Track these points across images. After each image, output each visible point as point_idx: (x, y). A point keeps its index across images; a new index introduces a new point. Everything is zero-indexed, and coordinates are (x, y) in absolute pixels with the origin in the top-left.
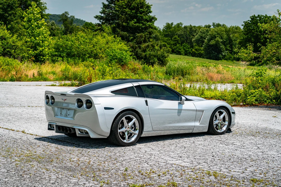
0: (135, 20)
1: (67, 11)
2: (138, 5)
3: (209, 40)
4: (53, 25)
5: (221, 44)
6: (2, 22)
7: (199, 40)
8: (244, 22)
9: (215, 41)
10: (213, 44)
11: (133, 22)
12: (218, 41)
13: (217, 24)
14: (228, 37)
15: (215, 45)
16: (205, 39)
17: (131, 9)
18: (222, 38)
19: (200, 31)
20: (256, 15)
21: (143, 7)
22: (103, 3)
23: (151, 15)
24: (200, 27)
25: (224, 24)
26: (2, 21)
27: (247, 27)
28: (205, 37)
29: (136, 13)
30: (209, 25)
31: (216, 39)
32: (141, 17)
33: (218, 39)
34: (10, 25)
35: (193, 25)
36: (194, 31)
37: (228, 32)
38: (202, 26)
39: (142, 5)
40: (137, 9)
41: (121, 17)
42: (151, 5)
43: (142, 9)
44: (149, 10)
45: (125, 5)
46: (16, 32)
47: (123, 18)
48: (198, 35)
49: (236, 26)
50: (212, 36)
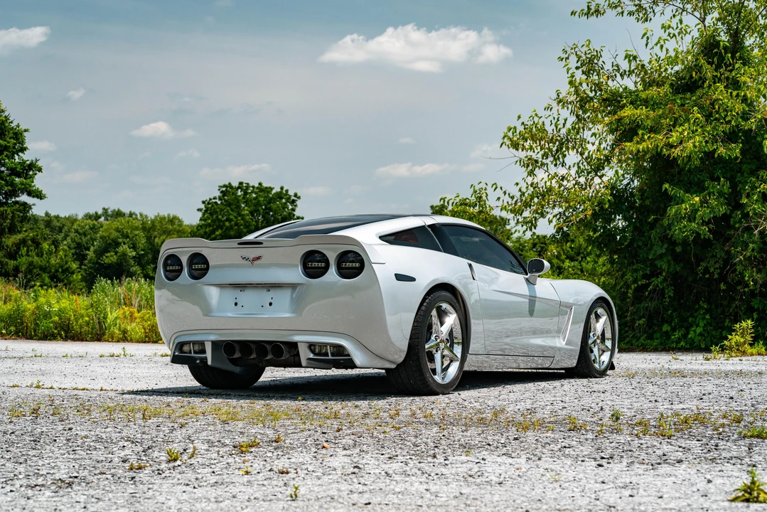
3: (101, 252)
5: (132, 262)
8: (204, 202)
9: (116, 254)
10: (110, 262)
12: (124, 254)
13: (114, 210)
14: (151, 243)
15: (117, 264)
16: (88, 249)
18: (134, 247)
19: (75, 229)
20: (235, 184)
21: (5, 135)
23: (27, 157)
24: (72, 220)
25: (132, 212)
27: (211, 214)
28: (87, 244)
30: (96, 213)
31: (120, 249)
33: (124, 248)
35: (53, 213)
36: (57, 228)
37: (149, 232)
38: (76, 215)
39: (1, 128)
42: (26, 131)
43: (2, 140)
44: (19, 143)
48: (69, 239)
49: (169, 215)
50: (107, 241)
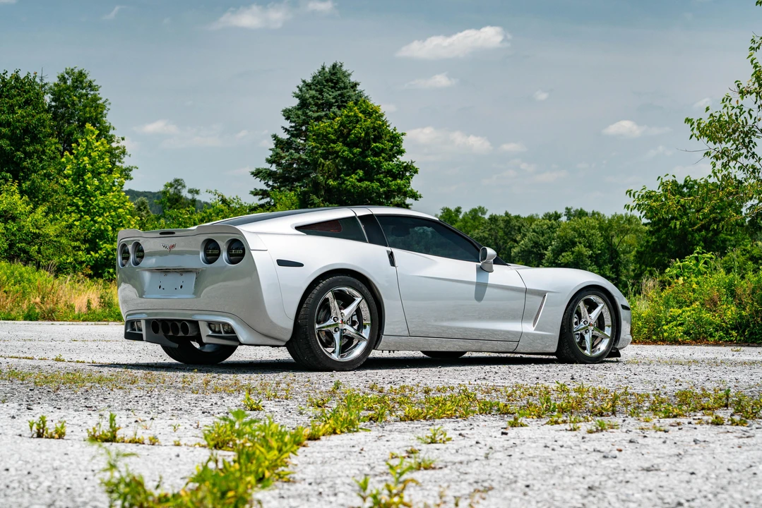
0: (361, 173)
1: (179, 178)
2: (367, 134)
3: (558, 252)
4: (142, 208)
5: (589, 262)
6: (8, 174)
7: (530, 252)
9: (572, 254)
10: (566, 261)
11: (356, 179)
12: (580, 254)
13: (577, 210)
14: (608, 242)
15: (574, 264)
16: (546, 249)
17: (351, 145)
18: (590, 247)
19: (532, 229)
21: (381, 138)
22: (275, 137)
23: (403, 159)
24: (531, 219)
25: (595, 211)
26: (7, 172)
28: (545, 243)
29: (363, 154)
30: (556, 213)
31: (577, 248)
32: (376, 163)
33: (580, 248)
34: (28, 183)
35: (513, 214)
36: (516, 228)
37: (606, 231)
38: (537, 215)
39: (378, 132)
40: (364, 143)
41: (324, 164)
42: (403, 135)
43: (379, 143)
44: (397, 146)
45: (332, 134)
46: (44, 200)
47: (329, 169)
48: (526, 239)
49: (627, 214)
50: (564, 240)
